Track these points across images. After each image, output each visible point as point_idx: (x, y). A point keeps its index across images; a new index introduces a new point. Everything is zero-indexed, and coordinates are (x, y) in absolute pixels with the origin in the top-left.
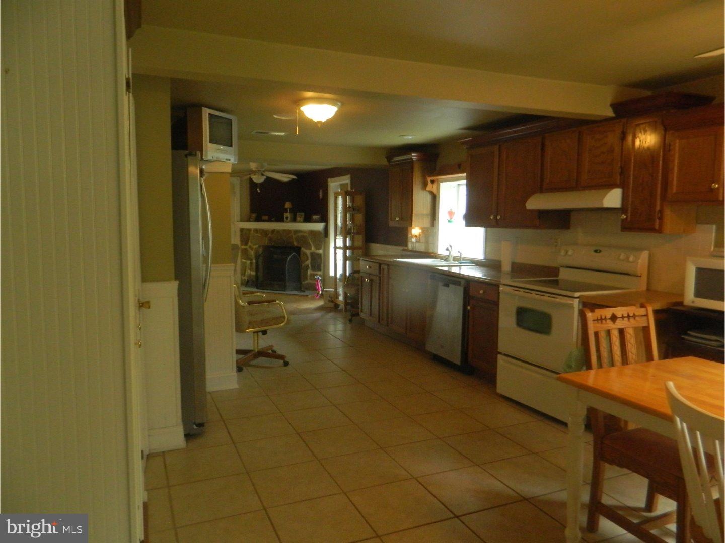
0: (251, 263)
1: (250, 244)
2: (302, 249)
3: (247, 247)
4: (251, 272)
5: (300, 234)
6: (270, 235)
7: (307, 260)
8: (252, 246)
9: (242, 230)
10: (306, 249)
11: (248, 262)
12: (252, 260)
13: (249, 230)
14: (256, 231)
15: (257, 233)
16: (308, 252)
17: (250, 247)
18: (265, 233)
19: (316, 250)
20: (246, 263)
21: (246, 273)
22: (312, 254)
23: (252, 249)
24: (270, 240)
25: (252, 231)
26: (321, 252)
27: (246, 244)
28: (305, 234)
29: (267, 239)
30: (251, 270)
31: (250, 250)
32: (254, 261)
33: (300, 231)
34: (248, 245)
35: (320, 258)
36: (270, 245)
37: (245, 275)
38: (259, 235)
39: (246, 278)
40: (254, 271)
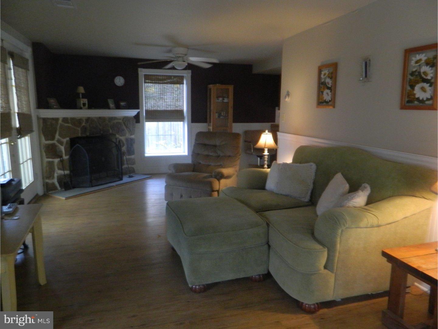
0: (62, 161)
1: (57, 136)
2: (117, 136)
3: (55, 142)
4: (65, 172)
5: (116, 121)
6: (84, 124)
7: (123, 145)
8: (62, 139)
9: (45, 120)
10: (121, 136)
11: (56, 161)
12: (62, 157)
13: (57, 120)
14: (65, 120)
15: (68, 123)
16: (123, 138)
17: (59, 141)
18: (76, 122)
19: (131, 135)
20: (53, 162)
21: (56, 175)
22: (127, 140)
23: (61, 143)
24: (84, 129)
25: (60, 121)
26: (133, 137)
27: (53, 138)
28: (120, 121)
29: (79, 129)
30: (64, 170)
31: (60, 145)
32: (66, 157)
33: (115, 118)
34: (56, 139)
35: (134, 143)
36: (84, 135)
37: (53, 178)
38: (70, 125)
39: (55, 181)
40: (67, 170)
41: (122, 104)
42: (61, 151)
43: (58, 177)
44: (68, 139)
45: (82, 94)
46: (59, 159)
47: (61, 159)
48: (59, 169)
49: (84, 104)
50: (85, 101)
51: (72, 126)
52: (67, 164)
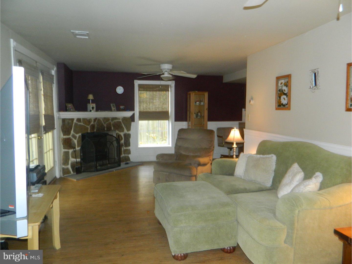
0: (75, 151)
1: (72, 132)
2: (117, 132)
3: (70, 136)
4: (77, 159)
5: (116, 121)
6: (92, 123)
7: (122, 139)
8: (75, 135)
9: (64, 120)
10: (120, 132)
11: (71, 151)
12: (75, 148)
13: (72, 120)
14: (79, 120)
15: (80, 122)
16: (121, 134)
17: (73, 136)
18: (87, 121)
19: (128, 131)
20: (68, 152)
21: (70, 162)
22: (125, 135)
23: (75, 137)
24: (93, 127)
25: (75, 121)
27: (69, 134)
28: (120, 120)
29: (89, 127)
31: (74, 139)
32: (78, 148)
33: (116, 118)
34: (71, 134)
35: (130, 137)
36: (92, 131)
37: (68, 164)
38: (82, 124)
39: (69, 167)
40: (78, 158)
41: (122, 107)
42: (75, 144)
43: (71, 163)
44: (80, 134)
45: (92, 100)
46: (73, 150)
47: (75, 149)
48: (72, 157)
49: (93, 108)
50: (94, 105)
51: (84, 125)
52: (78, 154)
